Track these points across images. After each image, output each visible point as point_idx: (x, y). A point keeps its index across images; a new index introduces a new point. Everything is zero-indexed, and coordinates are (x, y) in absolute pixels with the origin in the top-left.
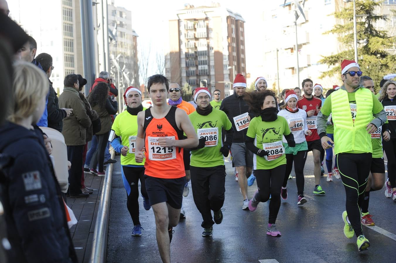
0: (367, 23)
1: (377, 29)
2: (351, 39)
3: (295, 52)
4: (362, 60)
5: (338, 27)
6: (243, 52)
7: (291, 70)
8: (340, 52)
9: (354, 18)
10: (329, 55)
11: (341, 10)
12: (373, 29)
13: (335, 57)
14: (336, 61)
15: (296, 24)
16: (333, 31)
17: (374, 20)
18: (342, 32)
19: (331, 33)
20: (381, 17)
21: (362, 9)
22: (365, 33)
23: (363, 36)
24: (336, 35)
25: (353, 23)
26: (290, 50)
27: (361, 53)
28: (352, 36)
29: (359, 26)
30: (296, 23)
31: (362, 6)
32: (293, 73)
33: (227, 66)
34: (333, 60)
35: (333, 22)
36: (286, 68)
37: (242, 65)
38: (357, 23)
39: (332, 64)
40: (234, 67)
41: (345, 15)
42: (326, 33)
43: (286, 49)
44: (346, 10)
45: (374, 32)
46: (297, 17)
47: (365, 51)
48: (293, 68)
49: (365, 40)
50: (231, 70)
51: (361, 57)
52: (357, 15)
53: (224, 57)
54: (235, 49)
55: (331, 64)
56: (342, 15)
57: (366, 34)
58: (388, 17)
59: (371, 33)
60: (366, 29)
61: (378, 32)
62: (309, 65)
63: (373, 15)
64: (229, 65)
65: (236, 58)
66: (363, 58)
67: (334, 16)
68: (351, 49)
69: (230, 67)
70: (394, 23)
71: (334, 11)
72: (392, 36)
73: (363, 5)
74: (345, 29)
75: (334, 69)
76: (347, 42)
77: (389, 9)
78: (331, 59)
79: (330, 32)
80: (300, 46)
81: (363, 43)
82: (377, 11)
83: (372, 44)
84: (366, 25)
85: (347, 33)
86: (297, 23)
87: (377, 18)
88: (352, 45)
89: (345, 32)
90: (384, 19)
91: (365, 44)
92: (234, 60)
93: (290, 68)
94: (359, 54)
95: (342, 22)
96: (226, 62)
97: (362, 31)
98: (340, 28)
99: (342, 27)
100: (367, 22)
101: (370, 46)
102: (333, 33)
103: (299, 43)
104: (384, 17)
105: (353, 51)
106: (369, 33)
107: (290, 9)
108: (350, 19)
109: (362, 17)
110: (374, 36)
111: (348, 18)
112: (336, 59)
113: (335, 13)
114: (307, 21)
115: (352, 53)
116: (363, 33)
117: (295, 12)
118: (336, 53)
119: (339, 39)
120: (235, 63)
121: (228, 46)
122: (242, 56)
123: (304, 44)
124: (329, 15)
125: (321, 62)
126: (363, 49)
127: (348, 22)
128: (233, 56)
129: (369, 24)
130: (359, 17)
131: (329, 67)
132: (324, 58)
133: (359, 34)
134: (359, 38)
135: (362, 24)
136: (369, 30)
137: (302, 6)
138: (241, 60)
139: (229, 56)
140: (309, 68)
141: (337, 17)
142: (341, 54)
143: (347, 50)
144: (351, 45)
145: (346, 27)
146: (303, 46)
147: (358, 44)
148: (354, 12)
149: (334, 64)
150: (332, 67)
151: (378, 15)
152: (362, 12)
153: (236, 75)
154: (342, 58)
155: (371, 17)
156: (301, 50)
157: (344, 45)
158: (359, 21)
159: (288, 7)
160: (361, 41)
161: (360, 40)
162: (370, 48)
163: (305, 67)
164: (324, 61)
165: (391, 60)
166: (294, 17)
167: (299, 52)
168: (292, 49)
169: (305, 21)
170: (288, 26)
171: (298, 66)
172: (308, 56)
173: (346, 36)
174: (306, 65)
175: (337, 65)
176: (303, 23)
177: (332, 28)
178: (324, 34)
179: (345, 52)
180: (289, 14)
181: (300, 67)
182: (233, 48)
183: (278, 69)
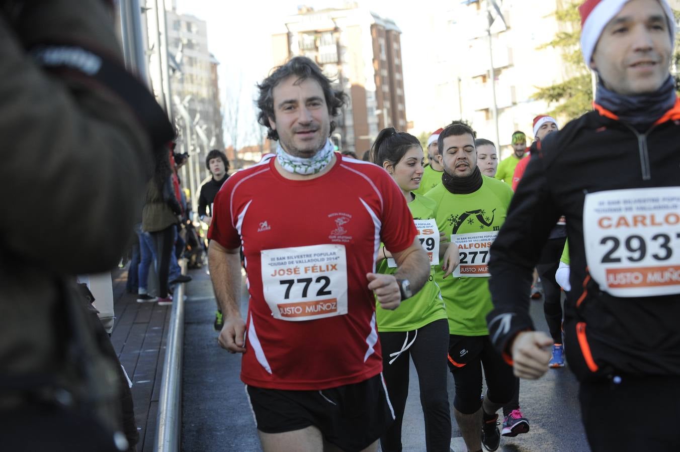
3: (490, 81)
5: (563, 36)
6: (400, 84)
7: (484, 113)
8: (567, 79)
10: (549, 85)
11: (566, 6)
13: (559, 88)
14: (561, 95)
15: (490, 34)
16: (554, 44)
18: (570, 45)
19: (550, 47)
24: (559, 50)
26: (480, 79)
30: (489, 31)
32: (487, 118)
33: (375, 109)
34: (555, 94)
35: (553, 28)
36: (476, 111)
37: (400, 107)
39: (554, 100)
40: (385, 112)
41: (574, 16)
42: (542, 47)
43: (474, 77)
44: (574, 6)
46: (492, 21)
48: (487, 110)
50: (380, 117)
53: (368, 95)
54: (387, 80)
55: (552, 101)
56: (569, 17)
62: (514, 104)
64: (378, 108)
65: (388, 96)
67: (554, 17)
68: (585, 73)
69: (378, 112)
71: (554, 9)
74: (573, 40)
75: (558, 108)
76: (578, 62)
78: (552, 92)
79: (548, 45)
80: (497, 72)
86: (491, 32)
89: (574, 44)
92: (385, 99)
93: (482, 110)
95: (569, 28)
96: (371, 102)
98: (566, 38)
99: (569, 36)
102: (554, 47)
103: (496, 67)
107: (478, 8)
112: (561, 91)
113: (557, 13)
114: (508, 28)
115: (588, 80)
117: (487, 13)
118: (559, 81)
119: (565, 57)
120: (387, 104)
121: (375, 76)
122: (398, 92)
123: (504, 68)
124: (545, 17)
125: (536, 98)
128: (384, 93)
131: (549, 106)
132: (539, 91)
138: (397, 100)
139: (377, 92)
140: (514, 108)
141: (560, 18)
142: (569, 82)
143: (578, 75)
145: (574, 36)
146: (504, 71)
149: (557, 100)
150: (554, 105)
154: (570, 88)
156: (500, 77)
157: (574, 66)
159: (474, 5)
163: (508, 107)
164: (541, 96)
166: (487, 21)
167: (496, 82)
168: (484, 77)
169: (505, 29)
170: (476, 38)
171: (496, 106)
172: (513, 88)
173: (576, 52)
174: (510, 104)
175: (563, 101)
176: (501, 32)
177: (553, 38)
178: (538, 49)
179: (576, 79)
180: (477, 16)
181: (499, 107)
182: (383, 78)
183: (461, 112)
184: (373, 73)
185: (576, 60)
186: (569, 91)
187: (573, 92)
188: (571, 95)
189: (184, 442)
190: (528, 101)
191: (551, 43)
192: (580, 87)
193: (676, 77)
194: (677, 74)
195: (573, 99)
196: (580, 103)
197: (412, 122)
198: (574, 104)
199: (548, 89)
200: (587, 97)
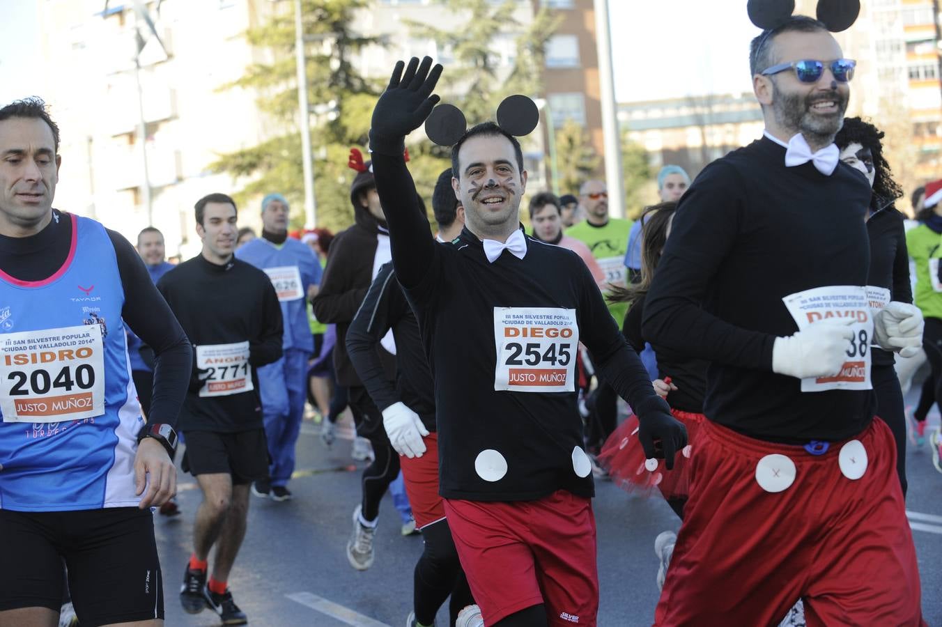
0: (336, 58)
1: (364, 74)
2: (289, 103)
3: (139, 140)
4: (325, 161)
5: (258, 70)
7: (131, 194)
8: (265, 139)
9: (299, 44)
10: (233, 148)
11: (263, 23)
12: (351, 73)
13: (250, 153)
14: (252, 166)
15: (138, 67)
16: (244, 82)
17: (354, 48)
18: (268, 85)
19: (238, 88)
20: (375, 40)
21: (321, 19)
22: (331, 85)
23: (326, 94)
24: (251, 93)
25: (294, 59)
26: (125, 139)
27: (323, 140)
28: (294, 95)
29: (313, 65)
30: (137, 61)
31: (319, 12)
32: (137, 202)
34: (245, 163)
35: (244, 57)
36: (118, 191)
38: (308, 59)
39: (244, 173)
41: (276, 38)
42: (223, 89)
43: (115, 136)
44: (276, 22)
45: (357, 84)
46: (142, 44)
47: (332, 137)
48: (135, 190)
49: (333, 104)
51: (322, 153)
52: (307, 37)
55: (239, 174)
56: (266, 40)
57: (335, 88)
58: (393, 39)
59: (349, 86)
60: (335, 76)
61: (367, 83)
62: (180, 179)
63: (352, 36)
66: (327, 154)
67: (243, 43)
68: (293, 130)
71: (245, 25)
73: (324, 8)
74: (274, 77)
75: (249, 186)
76: (282, 113)
77: (396, 17)
78: (239, 161)
79: (233, 84)
80: (151, 129)
81: (327, 113)
82: (363, 24)
83: (353, 114)
84: (335, 64)
85: (282, 88)
86: (142, 63)
87: (362, 42)
88: (296, 117)
89: (277, 83)
90: (385, 45)
91: (333, 116)
93: (127, 189)
94: (315, 143)
95: (268, 56)
97: (322, 80)
98: (263, 74)
99: (267, 71)
100: (337, 53)
101: (346, 121)
102: (243, 87)
103: (149, 119)
104: (382, 41)
105: (299, 135)
106: (342, 84)
107: (122, 22)
108: (287, 48)
109: (321, 41)
110: (355, 92)
111: (284, 45)
112: (254, 160)
113: (249, 32)
114: (170, 56)
115: (297, 141)
116: (325, 85)
117: (135, 33)
118: (251, 142)
119: (261, 105)
123: (165, 120)
124: (230, 39)
125: (215, 170)
126: (328, 130)
127: (284, 56)
129: (343, 62)
130: (313, 41)
131: (234, 184)
132: (218, 159)
133: (314, 89)
134: (313, 99)
135: (323, 60)
136: (342, 75)
137: (153, 15)
140: (180, 186)
141: (254, 41)
142: (268, 145)
143: (282, 133)
144: (292, 120)
145: (278, 70)
146: (163, 127)
147: (313, 117)
148: (299, 30)
149: (249, 174)
150: (244, 181)
151: (366, 35)
152: (322, 27)
154: (271, 155)
155: (347, 41)
156: (157, 135)
157: (276, 119)
158: (314, 51)
159: (116, 19)
160: (320, 109)
161: (317, 104)
162: (344, 129)
163: (169, 185)
164: (221, 167)
166: (134, 45)
167: (149, 143)
168: (131, 136)
169: (164, 57)
170: (118, 73)
171: (148, 182)
172: (177, 153)
173: (278, 96)
174: (172, 179)
175: (257, 175)
176: (160, 63)
177: (241, 73)
178: (216, 91)
179: (279, 140)
180: (122, 36)
181: (155, 184)
183: (93, 192)
185: (278, 108)
186: (267, 159)
187: (274, 160)
188: (270, 166)
191: (239, 82)
192: (285, 153)
195: (274, 172)
196: (285, 178)
198: (276, 181)
199: (234, 157)
200: (295, 169)
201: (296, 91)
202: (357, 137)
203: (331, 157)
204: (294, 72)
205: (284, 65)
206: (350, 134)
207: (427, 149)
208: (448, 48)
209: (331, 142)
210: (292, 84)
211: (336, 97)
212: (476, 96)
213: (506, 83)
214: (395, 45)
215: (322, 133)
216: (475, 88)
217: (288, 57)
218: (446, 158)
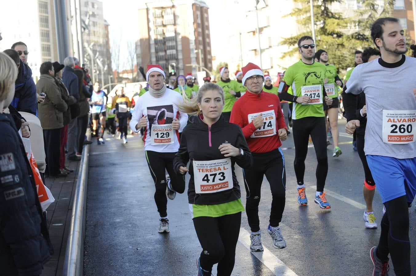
0: (323, 6)
1: (333, 11)
2: (308, 21)
3: (257, 34)
4: (320, 41)
5: (297, 10)
6: (208, 36)
7: (254, 52)
8: (299, 33)
9: (311, 1)
10: (289, 37)
12: (329, 11)
13: (294, 38)
14: (295, 42)
15: (257, 9)
16: (292, 14)
17: (329, 3)
18: (300, 15)
19: (290, 16)
22: (321, 15)
23: (320, 18)
24: (294, 18)
25: (310, 6)
26: (252, 33)
27: (319, 34)
28: (309, 18)
29: (315, 8)
30: (256, 7)
32: (256, 54)
33: (194, 50)
34: (293, 41)
35: (291, 6)
36: (250, 51)
37: (208, 48)
38: (314, 6)
39: (292, 45)
40: (200, 51)
42: (285, 16)
43: (248, 32)
45: (330, 14)
46: (258, 2)
47: (322, 32)
48: (255, 50)
49: (322, 22)
50: (197, 54)
51: (319, 38)
53: (191, 42)
54: (201, 34)
55: (291, 45)
57: (323, 16)
59: (328, 15)
60: (323, 12)
61: (334, 14)
62: (270, 47)
64: (196, 49)
65: (202, 43)
66: (320, 38)
68: (309, 30)
69: (196, 51)
70: (349, 5)
72: (346, 17)
74: (302, 12)
75: (294, 49)
76: (305, 24)
78: (291, 40)
79: (288, 15)
80: (261, 30)
81: (320, 24)
83: (329, 25)
84: (323, 8)
85: (305, 16)
86: (257, 8)
87: (332, 1)
88: (310, 26)
89: (303, 15)
90: (340, 2)
91: (322, 26)
92: (200, 44)
93: (253, 50)
94: (316, 35)
95: (300, 5)
96: (192, 46)
97: (319, 13)
99: (300, 10)
100: (323, 5)
101: (326, 27)
102: (292, 16)
103: (260, 27)
104: (338, 0)
105: (311, 32)
106: (325, 15)
108: (307, 3)
110: (330, 18)
111: (305, 2)
112: (295, 40)
114: (267, 6)
116: (320, 15)
118: (295, 34)
119: (298, 22)
120: (201, 47)
121: (195, 31)
122: (207, 40)
123: (265, 27)
125: (282, 43)
126: (320, 30)
127: (305, 5)
128: (199, 41)
129: (325, 7)
131: (289, 48)
132: (284, 40)
133: (316, 17)
134: (316, 20)
135: (319, 7)
136: (325, 12)
138: (207, 44)
139: (195, 40)
140: (271, 49)
141: (295, 1)
142: (300, 35)
143: (305, 31)
144: (308, 27)
145: (304, 10)
146: (265, 29)
147: (315, 26)
149: (294, 45)
153: (202, 59)
156: (263, 32)
157: (303, 27)
158: (316, 4)
160: (318, 23)
161: (317, 21)
162: (326, 30)
163: (267, 49)
164: (284, 43)
165: (347, 40)
166: (255, 2)
167: (260, 35)
168: (254, 32)
169: (265, 6)
170: (250, 11)
171: (260, 48)
172: (270, 38)
173: (304, 19)
174: (268, 47)
176: (263, 8)
177: (291, 11)
178: (283, 17)
181: (262, 48)
182: (199, 33)
183: (241, 51)
184: (194, 30)
185: (304, 23)
189: (87, 232)
190: (278, 46)
191: (290, 14)
193: (358, 33)
194: (359, 31)
197: (215, 57)
199: (289, 39)
201: (310, 17)
202: (330, 33)
203: (322, 39)
204: (309, 11)
205: (306, 8)
206: (328, 32)
207: (354, 37)
208: (361, 3)
209: (321, 34)
210: (308, 15)
211: (323, 19)
212: (370, 19)
213: (381, 15)
214: (343, 2)
215: (319, 31)
216: (370, 15)
217: (307, 5)
218: (360, 40)
